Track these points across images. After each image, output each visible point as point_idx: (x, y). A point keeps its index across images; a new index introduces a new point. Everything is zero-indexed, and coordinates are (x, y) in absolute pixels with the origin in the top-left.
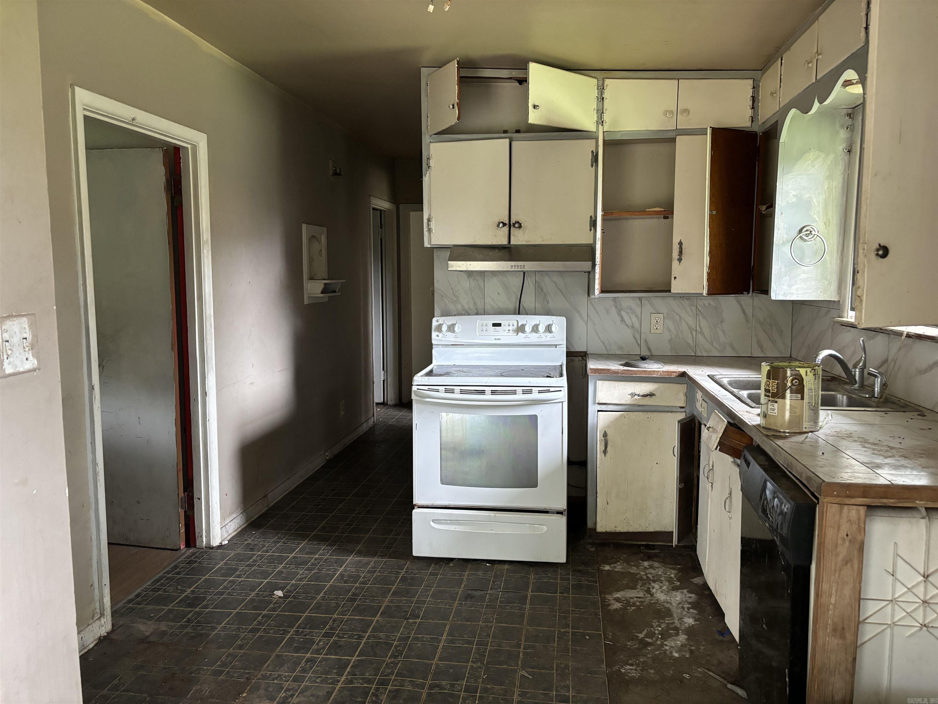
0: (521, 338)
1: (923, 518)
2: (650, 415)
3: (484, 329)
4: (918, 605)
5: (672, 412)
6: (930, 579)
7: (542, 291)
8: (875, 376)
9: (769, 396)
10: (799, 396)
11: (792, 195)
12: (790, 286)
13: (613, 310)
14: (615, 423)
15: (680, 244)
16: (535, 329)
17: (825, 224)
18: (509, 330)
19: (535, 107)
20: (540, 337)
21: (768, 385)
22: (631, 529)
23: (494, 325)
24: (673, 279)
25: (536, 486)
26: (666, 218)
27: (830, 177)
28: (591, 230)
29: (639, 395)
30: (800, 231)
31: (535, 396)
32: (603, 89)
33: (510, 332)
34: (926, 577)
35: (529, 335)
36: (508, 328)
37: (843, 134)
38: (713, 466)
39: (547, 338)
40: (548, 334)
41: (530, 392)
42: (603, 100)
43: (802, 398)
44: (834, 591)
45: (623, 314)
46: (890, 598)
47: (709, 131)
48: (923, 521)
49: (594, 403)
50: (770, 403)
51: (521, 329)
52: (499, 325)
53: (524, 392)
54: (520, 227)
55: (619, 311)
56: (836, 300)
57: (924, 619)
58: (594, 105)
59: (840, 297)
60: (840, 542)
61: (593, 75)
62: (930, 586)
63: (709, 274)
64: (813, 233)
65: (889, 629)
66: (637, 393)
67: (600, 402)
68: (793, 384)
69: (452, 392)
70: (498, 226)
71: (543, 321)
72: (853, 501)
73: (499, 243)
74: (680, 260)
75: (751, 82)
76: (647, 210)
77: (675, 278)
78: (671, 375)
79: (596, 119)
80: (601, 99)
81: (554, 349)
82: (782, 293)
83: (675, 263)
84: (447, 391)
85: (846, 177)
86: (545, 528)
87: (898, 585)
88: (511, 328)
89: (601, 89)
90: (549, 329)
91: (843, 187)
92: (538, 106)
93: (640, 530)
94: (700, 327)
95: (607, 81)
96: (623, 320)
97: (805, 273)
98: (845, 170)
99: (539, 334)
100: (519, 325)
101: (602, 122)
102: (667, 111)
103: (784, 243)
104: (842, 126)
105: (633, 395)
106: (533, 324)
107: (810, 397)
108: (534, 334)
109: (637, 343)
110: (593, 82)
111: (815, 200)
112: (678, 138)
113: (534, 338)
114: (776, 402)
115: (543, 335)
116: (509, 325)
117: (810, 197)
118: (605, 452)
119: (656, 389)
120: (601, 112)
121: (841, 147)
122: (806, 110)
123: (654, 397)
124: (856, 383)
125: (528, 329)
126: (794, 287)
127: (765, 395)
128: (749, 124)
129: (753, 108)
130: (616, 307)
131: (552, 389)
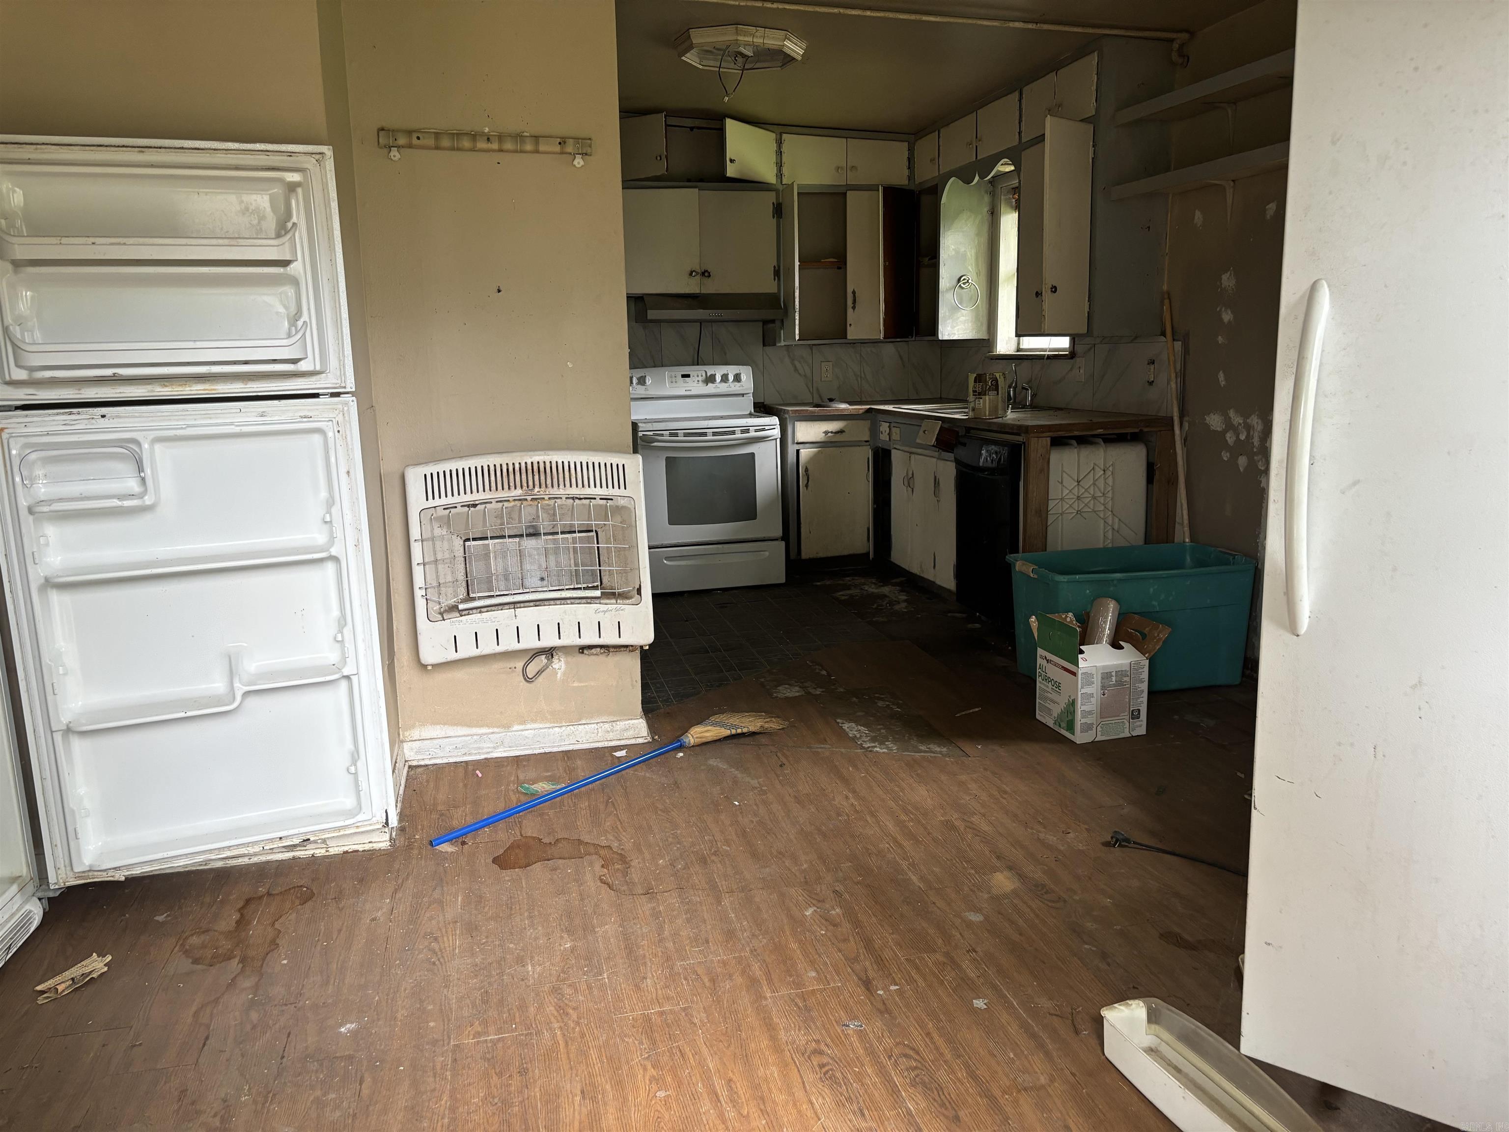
0: (711, 388)
1: (1076, 448)
2: (842, 449)
3: (674, 381)
4: (1074, 500)
5: (859, 446)
6: (1080, 483)
7: (719, 342)
8: (1027, 389)
9: (976, 395)
10: (996, 392)
11: (951, 249)
12: (953, 327)
13: (787, 360)
14: (813, 459)
15: (854, 293)
16: (725, 378)
17: (977, 273)
18: (698, 381)
19: (732, 161)
20: (716, 387)
21: (975, 388)
22: (830, 554)
23: (684, 376)
24: (848, 326)
25: (755, 518)
26: (839, 268)
27: (978, 235)
28: (775, 279)
29: (832, 432)
30: (959, 280)
31: (752, 434)
32: (781, 143)
33: (700, 382)
34: (1078, 482)
35: (719, 385)
36: (697, 379)
37: (987, 199)
38: (913, 474)
39: (735, 388)
40: (736, 383)
41: (748, 431)
42: (781, 154)
43: (998, 394)
44: (1035, 489)
45: (796, 363)
46: (1060, 498)
47: (880, 188)
48: (1076, 450)
49: (793, 443)
50: (977, 400)
51: (710, 379)
52: (688, 376)
53: (743, 432)
54: (709, 276)
55: (792, 361)
56: (986, 338)
57: (1078, 508)
58: (773, 158)
59: (990, 336)
60: (1038, 459)
61: (771, 129)
62: (1080, 487)
63: (884, 320)
64: (970, 281)
65: (1061, 517)
66: (830, 431)
67: (799, 441)
68: (992, 384)
69: (676, 435)
70: (691, 274)
71: (731, 370)
72: (1044, 435)
73: (692, 292)
74: (854, 308)
75: (906, 144)
76: (823, 261)
77: (850, 325)
78: (859, 411)
79: (775, 172)
80: (779, 153)
81: (741, 398)
82: (947, 334)
83: (850, 311)
84: (671, 435)
85: (990, 233)
86: (767, 553)
87: (1064, 489)
88: (700, 378)
89: (779, 143)
90: (737, 378)
91: (989, 243)
92: (734, 160)
93: (837, 554)
94: (864, 373)
95: (784, 136)
96: (796, 370)
97: (963, 316)
98: (989, 229)
99: (728, 384)
100: (708, 375)
101: (781, 175)
102: (838, 168)
103: (948, 290)
104: (986, 192)
105: (826, 433)
106: (722, 374)
107: (1002, 394)
108: (724, 384)
109: (810, 391)
110: (772, 136)
111: (968, 254)
112: (849, 193)
113: (723, 388)
114: (981, 398)
115: (732, 385)
116: (698, 376)
117: (965, 251)
118: (807, 486)
119: (845, 427)
120: (780, 165)
121: (985, 209)
122: (968, 181)
123: (844, 433)
124: (1011, 400)
125: (718, 378)
126: (956, 328)
127: (973, 395)
128: (906, 182)
129: (909, 168)
130: (789, 356)
131: (767, 428)
